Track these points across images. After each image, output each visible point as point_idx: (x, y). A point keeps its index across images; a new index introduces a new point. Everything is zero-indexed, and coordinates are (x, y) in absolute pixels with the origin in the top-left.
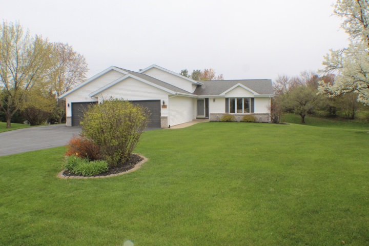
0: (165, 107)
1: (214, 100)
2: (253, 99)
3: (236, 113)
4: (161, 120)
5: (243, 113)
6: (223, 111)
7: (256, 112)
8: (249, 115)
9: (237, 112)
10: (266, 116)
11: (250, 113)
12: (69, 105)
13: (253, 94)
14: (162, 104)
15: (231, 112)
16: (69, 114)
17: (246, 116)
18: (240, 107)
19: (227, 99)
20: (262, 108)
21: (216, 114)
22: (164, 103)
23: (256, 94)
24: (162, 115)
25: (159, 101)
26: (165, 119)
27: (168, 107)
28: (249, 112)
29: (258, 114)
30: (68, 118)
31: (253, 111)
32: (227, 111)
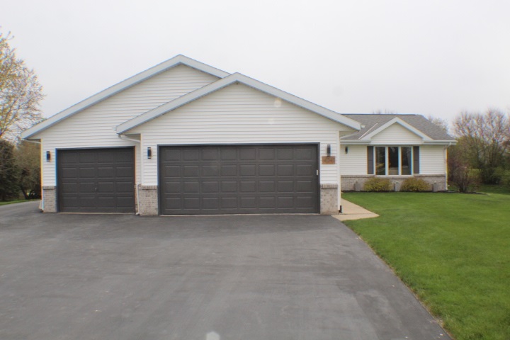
0: (330, 160)
1: (346, 150)
2: (416, 148)
3: (387, 175)
4: (322, 193)
5: (400, 175)
6: (364, 172)
7: (422, 172)
8: (411, 179)
9: (390, 174)
10: (441, 179)
11: (413, 175)
12: (49, 156)
13: (421, 138)
14: (323, 153)
15: (377, 173)
16: (49, 177)
17: (407, 180)
18: (394, 164)
19: (370, 148)
20: (433, 166)
21: (351, 177)
22: (329, 150)
23: (427, 139)
24: (324, 181)
25: (316, 146)
26: (331, 192)
27: (338, 160)
28: (410, 174)
29: (426, 176)
30: (47, 189)
31: (417, 170)
32: (370, 170)
